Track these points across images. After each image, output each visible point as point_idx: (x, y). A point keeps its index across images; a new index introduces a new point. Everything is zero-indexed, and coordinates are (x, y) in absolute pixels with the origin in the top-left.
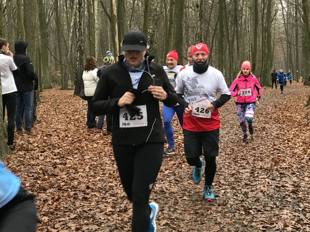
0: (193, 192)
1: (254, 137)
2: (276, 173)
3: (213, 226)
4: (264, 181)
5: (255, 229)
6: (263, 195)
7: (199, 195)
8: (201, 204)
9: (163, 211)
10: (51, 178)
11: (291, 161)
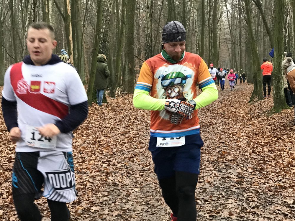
0: (144, 184)
1: (201, 132)
2: (222, 165)
3: (163, 216)
4: (211, 173)
5: (203, 218)
6: (210, 186)
7: (150, 187)
8: (152, 195)
9: (116, 202)
10: (6, 172)
11: (235, 154)
